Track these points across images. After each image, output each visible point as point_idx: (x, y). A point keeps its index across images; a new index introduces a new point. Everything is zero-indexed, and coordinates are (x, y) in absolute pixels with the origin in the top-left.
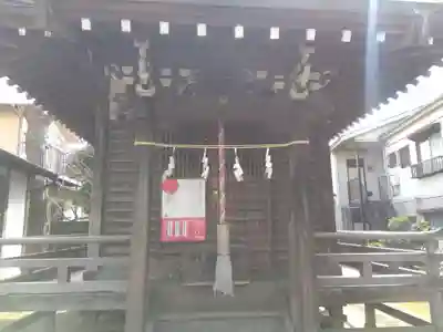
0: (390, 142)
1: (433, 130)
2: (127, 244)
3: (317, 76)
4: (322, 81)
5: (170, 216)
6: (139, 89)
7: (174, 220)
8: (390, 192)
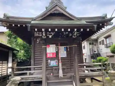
0: (100, 38)
1: (109, 36)
3: (78, 33)
4: (79, 34)
5: (48, 52)
6: (43, 37)
7: (49, 53)
8: (100, 51)
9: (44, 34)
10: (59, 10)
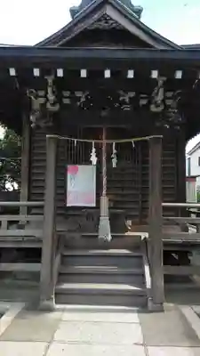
2: (41, 207)
4: (174, 98)
6: (48, 106)
9: (51, 97)
10: (111, 19)
